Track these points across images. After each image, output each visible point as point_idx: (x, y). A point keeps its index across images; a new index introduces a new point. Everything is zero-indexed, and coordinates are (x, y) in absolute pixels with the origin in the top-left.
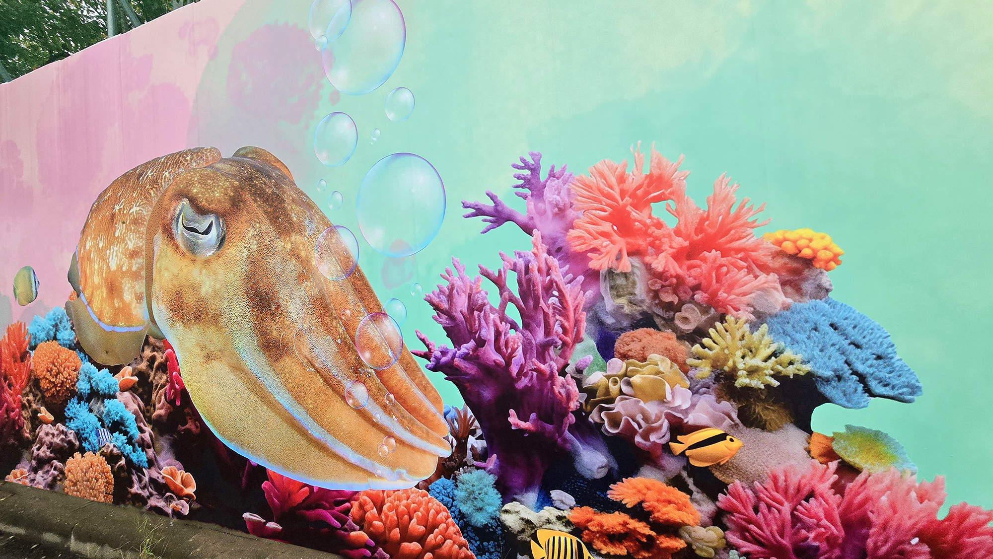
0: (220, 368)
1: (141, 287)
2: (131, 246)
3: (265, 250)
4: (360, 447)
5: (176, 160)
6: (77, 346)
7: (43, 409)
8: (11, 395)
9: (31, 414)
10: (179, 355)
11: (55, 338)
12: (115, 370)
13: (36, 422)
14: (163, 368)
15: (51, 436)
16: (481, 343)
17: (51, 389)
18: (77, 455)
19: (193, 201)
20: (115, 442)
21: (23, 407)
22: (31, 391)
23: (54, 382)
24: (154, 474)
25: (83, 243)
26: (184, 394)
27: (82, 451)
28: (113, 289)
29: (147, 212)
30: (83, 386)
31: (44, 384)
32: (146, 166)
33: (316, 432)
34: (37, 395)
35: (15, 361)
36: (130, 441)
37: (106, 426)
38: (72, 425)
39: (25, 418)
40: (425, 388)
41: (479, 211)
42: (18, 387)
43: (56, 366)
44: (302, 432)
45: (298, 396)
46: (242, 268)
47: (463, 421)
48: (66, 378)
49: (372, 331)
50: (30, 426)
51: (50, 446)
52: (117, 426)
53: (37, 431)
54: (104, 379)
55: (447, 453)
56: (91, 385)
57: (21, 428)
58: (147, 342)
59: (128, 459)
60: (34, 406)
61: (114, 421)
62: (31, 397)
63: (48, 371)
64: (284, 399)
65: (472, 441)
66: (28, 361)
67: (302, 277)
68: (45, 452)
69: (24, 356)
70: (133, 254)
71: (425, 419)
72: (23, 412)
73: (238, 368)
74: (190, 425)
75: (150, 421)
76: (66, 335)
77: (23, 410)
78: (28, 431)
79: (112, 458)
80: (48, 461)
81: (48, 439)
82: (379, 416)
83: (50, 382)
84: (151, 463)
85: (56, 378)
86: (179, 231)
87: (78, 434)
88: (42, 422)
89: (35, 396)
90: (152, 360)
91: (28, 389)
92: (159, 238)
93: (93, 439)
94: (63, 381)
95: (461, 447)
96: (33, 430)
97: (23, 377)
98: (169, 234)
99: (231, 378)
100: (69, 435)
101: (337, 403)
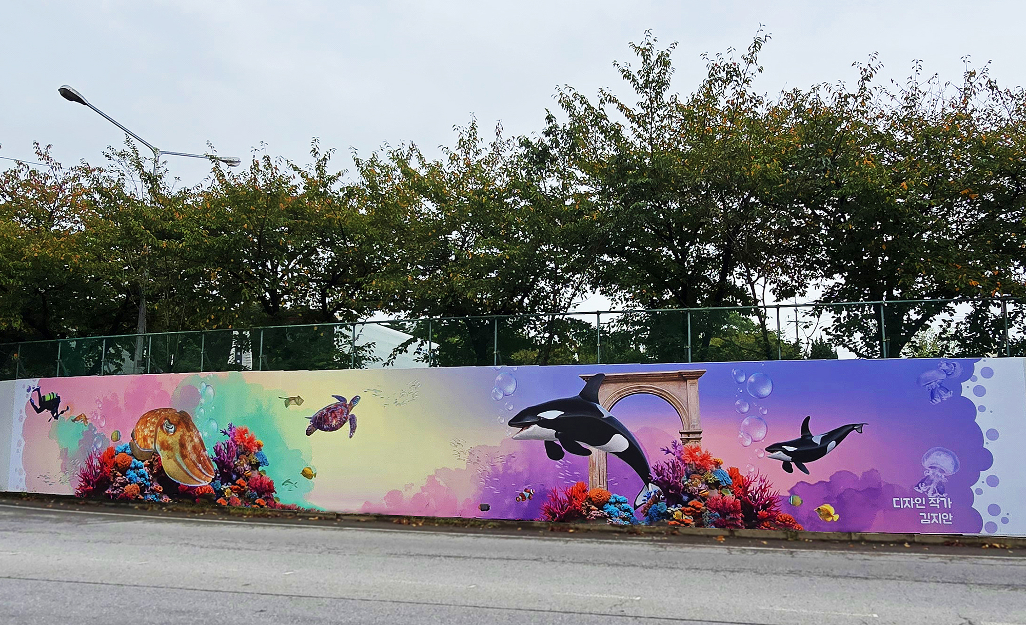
0: (171, 461)
1: (153, 440)
2: (151, 429)
3: (184, 434)
4: (200, 478)
5: (165, 410)
7: (118, 472)
8: (106, 469)
9: (113, 474)
10: (161, 457)
11: (125, 452)
14: (157, 461)
15: (120, 480)
16: (221, 456)
18: (129, 485)
19: (169, 421)
20: (140, 480)
21: (111, 472)
25: (137, 427)
27: (130, 483)
28: (145, 439)
29: (156, 421)
32: (157, 410)
33: (191, 474)
34: (116, 468)
35: (109, 458)
36: (146, 479)
38: (128, 476)
41: (222, 432)
42: (109, 466)
43: (124, 460)
44: (188, 474)
45: (188, 466)
46: (179, 438)
49: (204, 453)
51: (120, 483)
55: (214, 477)
56: (135, 465)
57: (110, 478)
59: (145, 484)
60: (115, 471)
61: (141, 475)
63: (121, 461)
64: (185, 467)
65: (218, 474)
66: (114, 458)
67: (191, 441)
68: (117, 485)
70: (152, 431)
71: (211, 471)
73: (176, 461)
75: (152, 474)
79: (140, 484)
80: (119, 487)
82: (203, 471)
83: (121, 464)
84: (151, 485)
86: (165, 427)
87: (129, 479)
88: (117, 476)
91: (113, 466)
92: (159, 429)
93: (134, 480)
94: (126, 464)
96: (114, 478)
97: (112, 463)
98: (162, 428)
100: (126, 479)
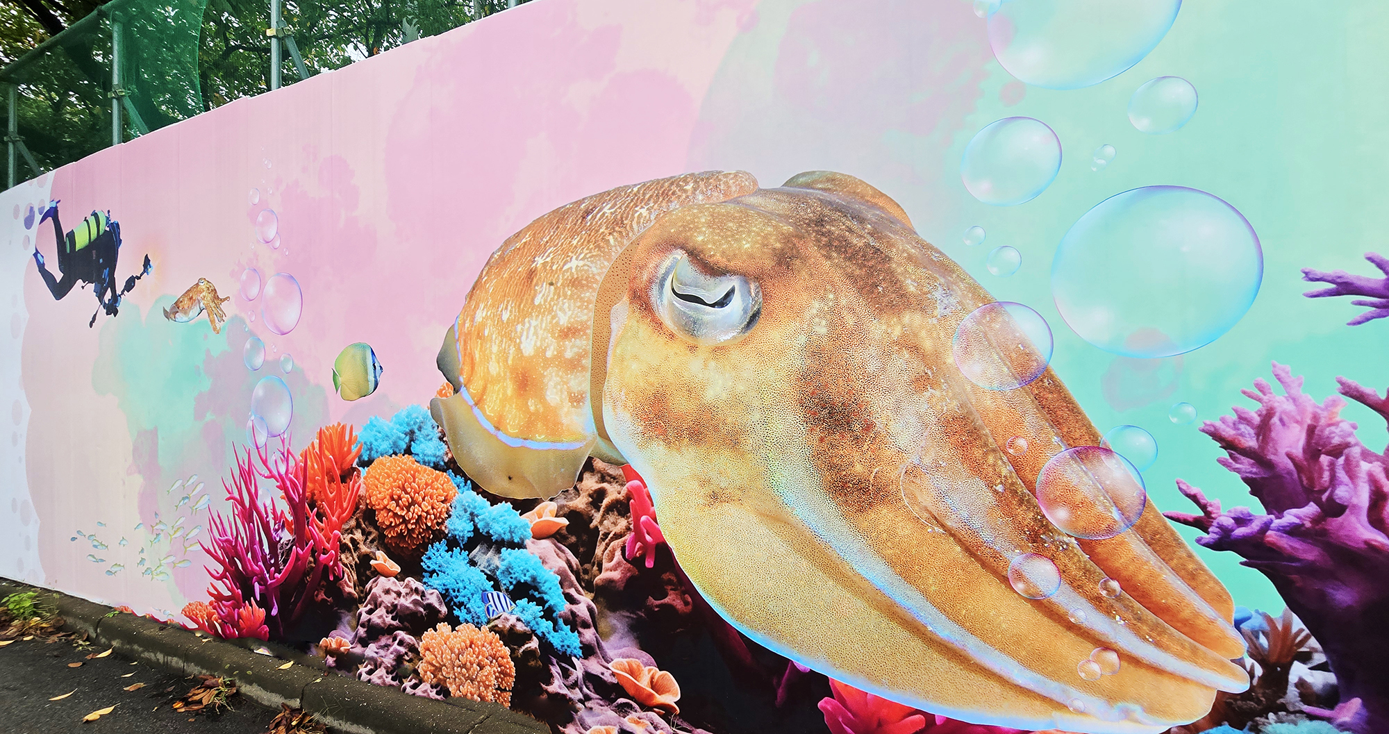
0: (735, 515)
1: (581, 382)
2: (564, 320)
3: (842, 336)
4: (1037, 660)
5: (664, 190)
6: (452, 466)
7: (380, 554)
8: (321, 530)
9: (357, 560)
10: (653, 489)
11: (408, 451)
12: (524, 506)
13: (365, 571)
14: (620, 508)
15: (394, 595)
16: (1335, 509)
17: (397, 526)
18: (444, 627)
19: (695, 255)
20: (522, 614)
21: (344, 548)
22: (358, 526)
23: (403, 517)
24: (594, 666)
25: (469, 311)
26: (663, 552)
27: (454, 622)
28: (525, 382)
29: (599, 269)
30: (459, 526)
31: (381, 517)
32: (602, 197)
33: (944, 629)
34: (370, 533)
35: (331, 480)
36: (549, 614)
37: (503, 588)
38: (435, 581)
39: (345, 565)
40: (1193, 576)
41: (1345, 287)
42: (334, 519)
43: (407, 493)
44: (915, 629)
45: (906, 569)
46: (796, 361)
47: (1282, 637)
48: (428, 513)
49: (1078, 477)
50: (355, 577)
51: (392, 609)
52: (524, 590)
53: (368, 586)
54: (501, 519)
55: (1239, 685)
56: (475, 526)
57: (338, 578)
58: (589, 466)
59: (543, 639)
60: (364, 549)
61: (519, 582)
62: (358, 535)
63: (392, 499)
64: (876, 572)
65: (1298, 671)
66: (355, 482)
67: (921, 383)
68: (381, 617)
69: (347, 475)
70: (568, 333)
71: (1191, 628)
72: (343, 556)
73: (776, 518)
74: (671, 599)
75: (588, 586)
76: (429, 447)
77: (343, 552)
78: (352, 584)
79: (512, 637)
80: (389, 631)
81: (388, 600)
82: (1083, 613)
83: (395, 515)
84: (588, 651)
85: (409, 511)
86: (665, 302)
87: (445, 596)
88: (377, 573)
89: (366, 534)
90: (598, 496)
91: (353, 523)
93: (476, 605)
94: (420, 516)
95: (1274, 677)
96: (361, 582)
97: (345, 505)
98: (642, 302)
99: (762, 531)
100: (428, 596)
101: (990, 588)
